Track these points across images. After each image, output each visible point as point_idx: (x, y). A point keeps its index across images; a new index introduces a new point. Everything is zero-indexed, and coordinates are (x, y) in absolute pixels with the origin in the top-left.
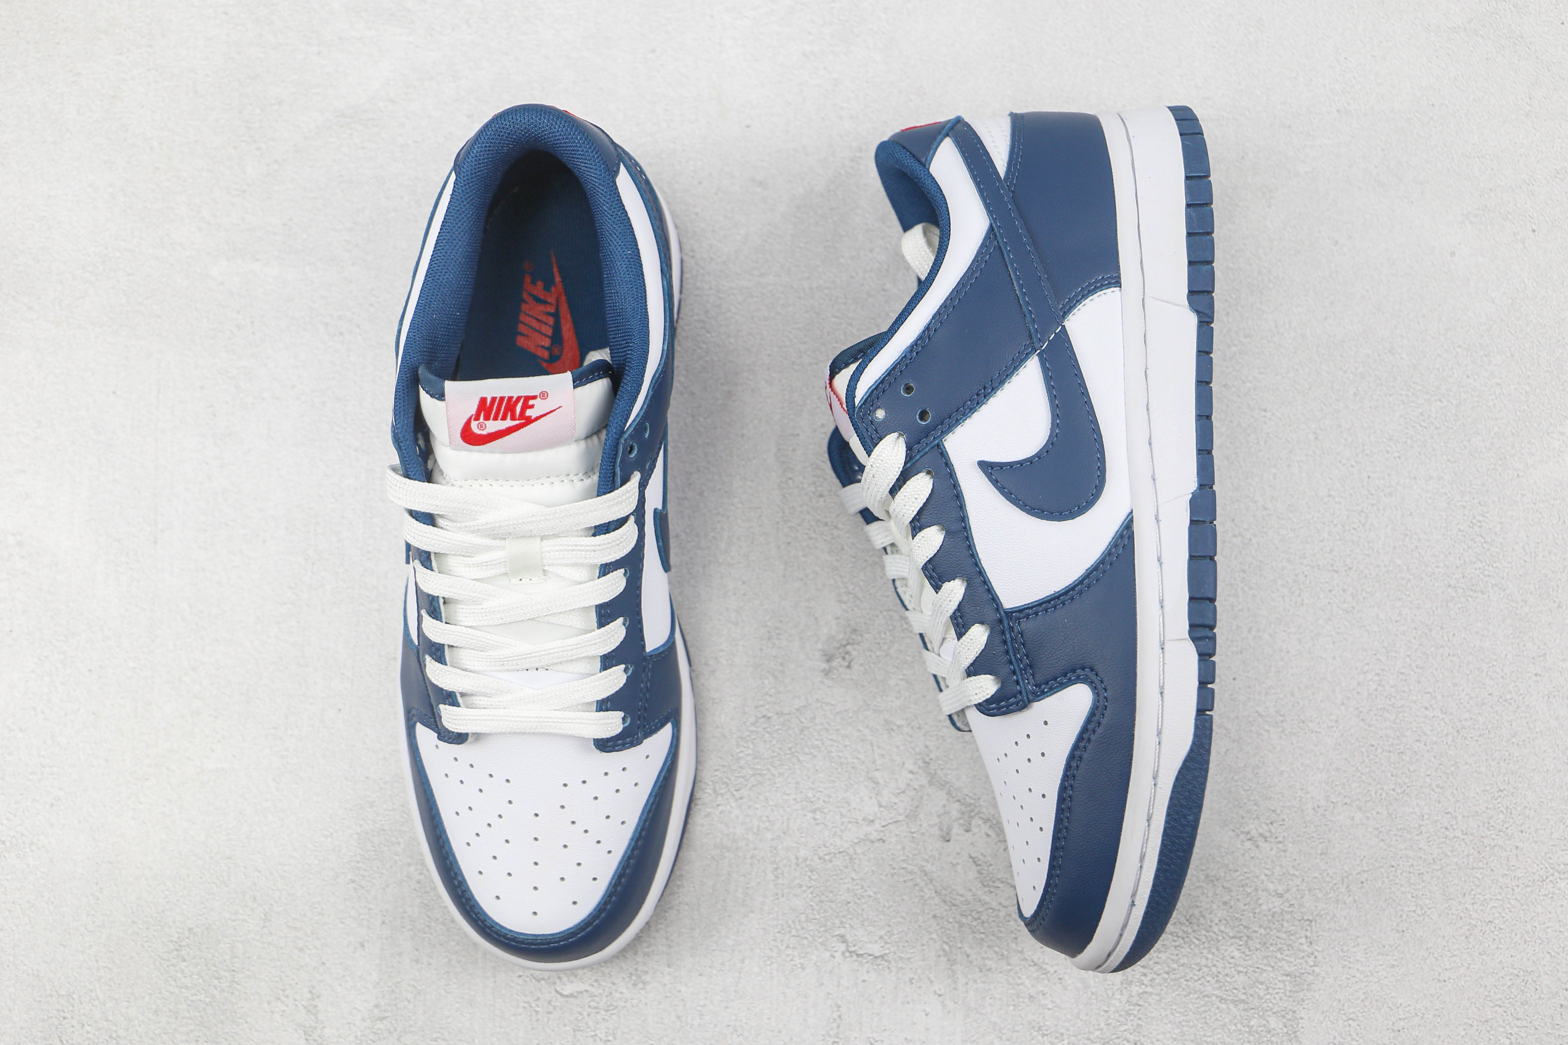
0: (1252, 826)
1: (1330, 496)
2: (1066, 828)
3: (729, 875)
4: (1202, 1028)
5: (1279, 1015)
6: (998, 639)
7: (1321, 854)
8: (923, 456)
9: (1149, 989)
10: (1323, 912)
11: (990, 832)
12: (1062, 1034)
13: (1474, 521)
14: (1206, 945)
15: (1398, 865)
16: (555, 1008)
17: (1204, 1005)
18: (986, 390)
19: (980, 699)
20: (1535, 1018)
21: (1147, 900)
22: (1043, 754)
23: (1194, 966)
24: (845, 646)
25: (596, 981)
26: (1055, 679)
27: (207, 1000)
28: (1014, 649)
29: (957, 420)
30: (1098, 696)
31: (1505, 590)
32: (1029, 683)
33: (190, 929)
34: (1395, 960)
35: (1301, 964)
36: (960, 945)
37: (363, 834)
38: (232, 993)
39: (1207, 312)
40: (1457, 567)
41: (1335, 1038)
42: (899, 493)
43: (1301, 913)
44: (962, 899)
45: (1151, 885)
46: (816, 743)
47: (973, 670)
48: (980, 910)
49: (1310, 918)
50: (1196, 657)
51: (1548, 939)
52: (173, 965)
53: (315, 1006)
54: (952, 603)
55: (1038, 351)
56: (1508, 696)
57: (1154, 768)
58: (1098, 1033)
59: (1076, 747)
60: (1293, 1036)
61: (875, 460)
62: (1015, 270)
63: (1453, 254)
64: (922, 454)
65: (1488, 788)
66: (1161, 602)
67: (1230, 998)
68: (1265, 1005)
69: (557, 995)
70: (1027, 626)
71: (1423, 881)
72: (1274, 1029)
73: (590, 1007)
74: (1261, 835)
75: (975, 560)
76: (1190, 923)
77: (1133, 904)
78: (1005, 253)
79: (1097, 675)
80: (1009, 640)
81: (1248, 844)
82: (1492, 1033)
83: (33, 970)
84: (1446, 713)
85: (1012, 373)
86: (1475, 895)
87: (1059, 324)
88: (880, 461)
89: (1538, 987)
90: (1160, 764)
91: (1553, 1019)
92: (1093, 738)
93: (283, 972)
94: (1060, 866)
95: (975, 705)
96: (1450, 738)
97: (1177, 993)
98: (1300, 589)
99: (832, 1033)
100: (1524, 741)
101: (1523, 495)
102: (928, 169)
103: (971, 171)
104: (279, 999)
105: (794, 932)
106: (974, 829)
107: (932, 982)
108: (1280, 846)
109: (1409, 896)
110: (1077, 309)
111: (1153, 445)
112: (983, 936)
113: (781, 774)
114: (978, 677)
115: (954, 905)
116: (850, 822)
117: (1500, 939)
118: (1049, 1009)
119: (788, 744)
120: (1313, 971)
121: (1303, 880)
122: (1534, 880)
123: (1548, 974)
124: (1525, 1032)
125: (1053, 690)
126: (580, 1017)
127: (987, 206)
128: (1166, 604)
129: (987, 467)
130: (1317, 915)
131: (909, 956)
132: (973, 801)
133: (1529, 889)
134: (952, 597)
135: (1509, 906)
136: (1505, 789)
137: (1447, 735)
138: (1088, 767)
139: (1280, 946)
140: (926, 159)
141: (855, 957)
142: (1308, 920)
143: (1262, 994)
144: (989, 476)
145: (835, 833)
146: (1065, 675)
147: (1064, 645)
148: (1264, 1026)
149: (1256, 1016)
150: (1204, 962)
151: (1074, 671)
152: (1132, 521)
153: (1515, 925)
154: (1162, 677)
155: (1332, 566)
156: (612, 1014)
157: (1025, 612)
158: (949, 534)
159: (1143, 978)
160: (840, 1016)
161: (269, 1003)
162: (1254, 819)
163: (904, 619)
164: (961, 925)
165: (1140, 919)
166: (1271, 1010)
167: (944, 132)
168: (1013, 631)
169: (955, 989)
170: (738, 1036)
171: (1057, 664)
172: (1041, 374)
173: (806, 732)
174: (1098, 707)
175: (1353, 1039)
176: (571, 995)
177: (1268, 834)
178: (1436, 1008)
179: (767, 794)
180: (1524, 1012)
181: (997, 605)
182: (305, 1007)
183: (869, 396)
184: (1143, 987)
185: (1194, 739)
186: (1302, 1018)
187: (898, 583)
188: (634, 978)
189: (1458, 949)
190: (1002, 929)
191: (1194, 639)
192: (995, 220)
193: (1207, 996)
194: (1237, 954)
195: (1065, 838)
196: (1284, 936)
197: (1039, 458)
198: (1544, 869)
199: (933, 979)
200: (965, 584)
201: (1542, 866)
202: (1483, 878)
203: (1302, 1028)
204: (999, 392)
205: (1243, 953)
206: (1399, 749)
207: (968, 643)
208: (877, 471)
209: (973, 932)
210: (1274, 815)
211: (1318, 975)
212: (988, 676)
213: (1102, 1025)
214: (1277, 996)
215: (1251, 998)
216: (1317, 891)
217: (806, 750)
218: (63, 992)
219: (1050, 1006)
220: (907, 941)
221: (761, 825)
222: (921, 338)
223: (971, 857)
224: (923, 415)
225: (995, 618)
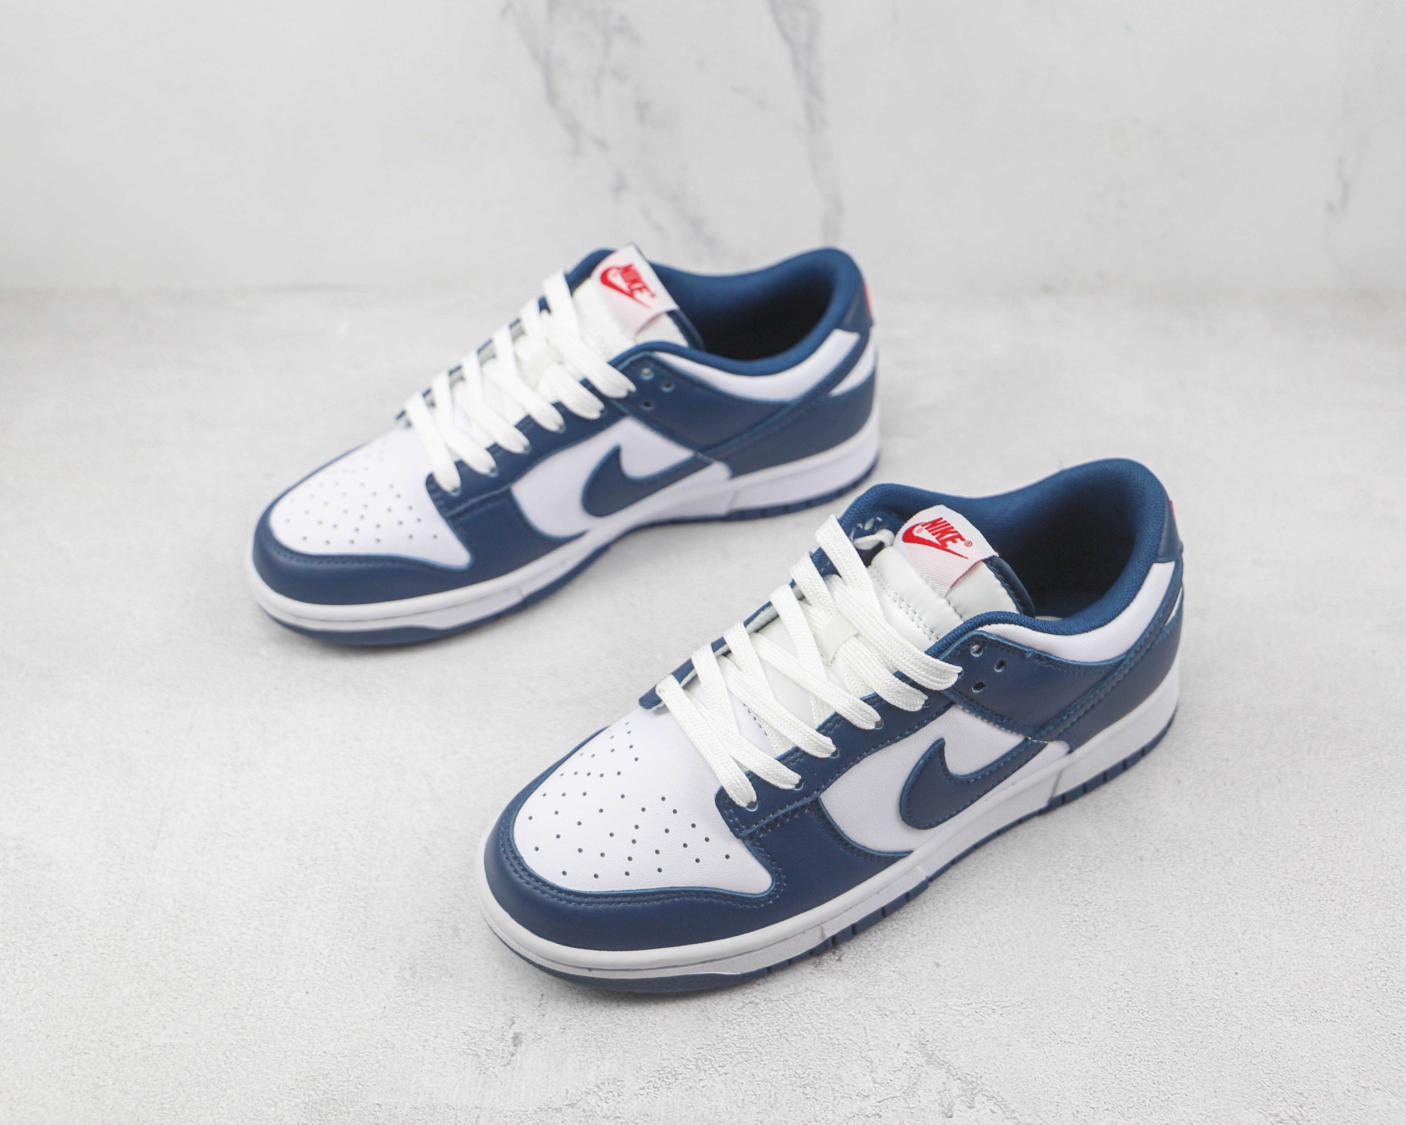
0: (1280, 1109)
37: (310, 1104)
46: (806, 1025)
98: (1288, 899)
106: (978, 1105)
113: (769, 1053)
116: (842, 1097)
119: (776, 1026)
132: (974, 1079)
145: (827, 1107)
162: (1281, 1102)
173: (795, 1017)
179: (753, 1070)
210: (1302, 1098)
217: (796, 1032)
221: (747, 1098)
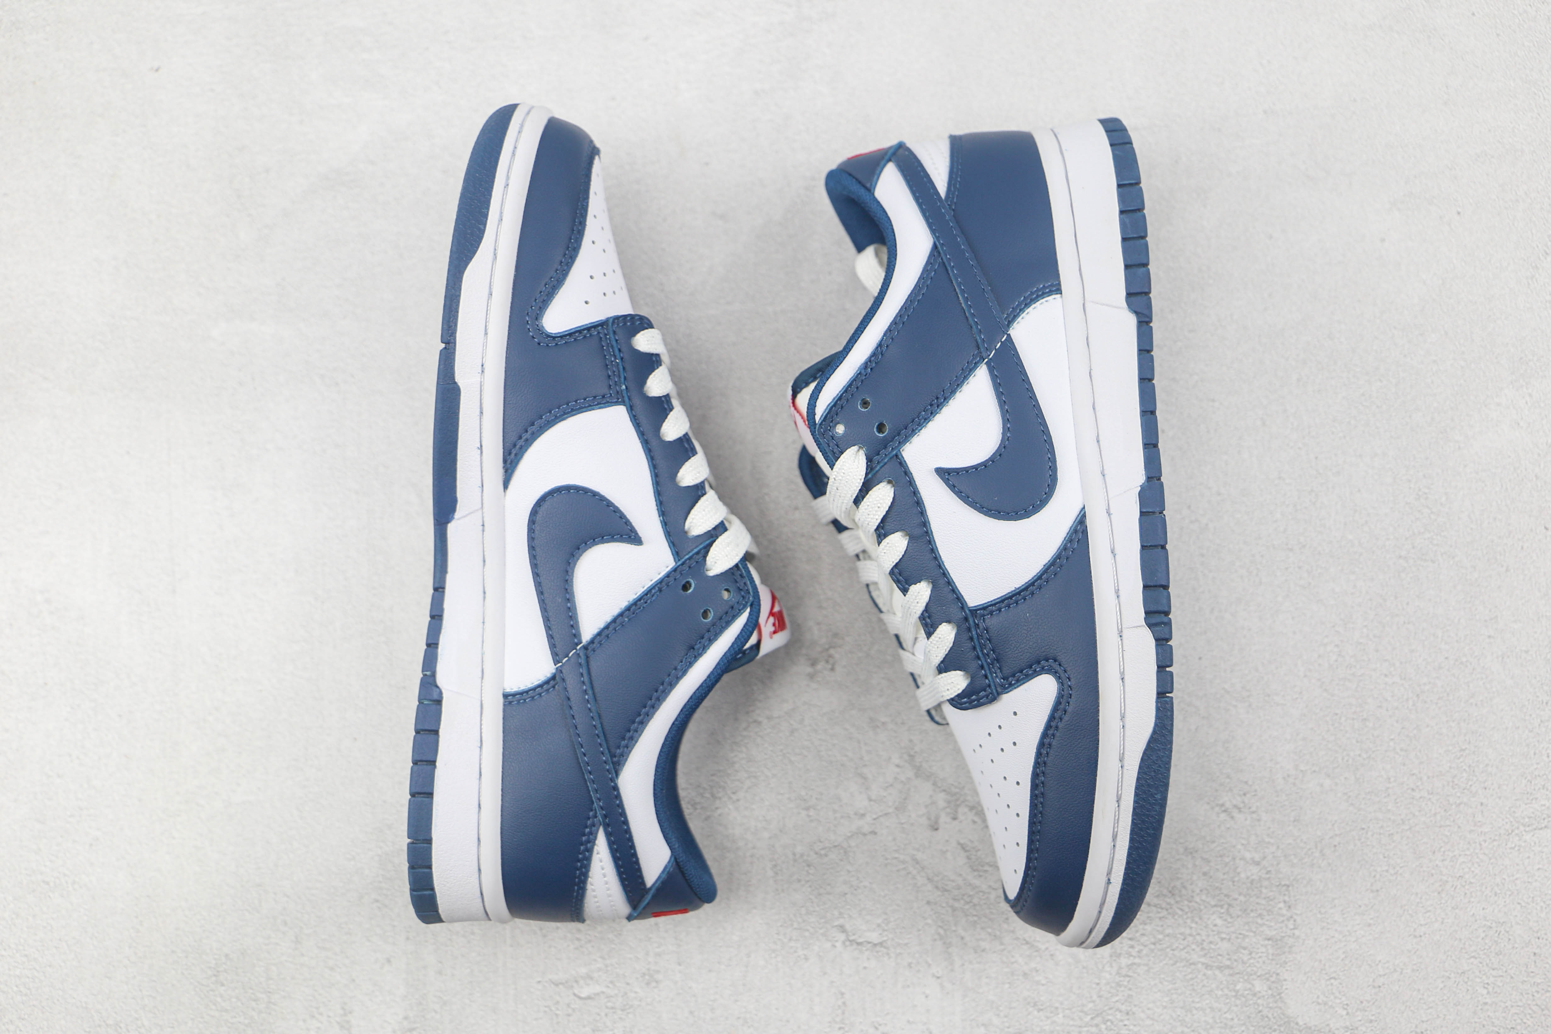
0: (1225, 799)
1: (1280, 478)
2: (1041, 813)
3: (731, 874)
4: (1191, 994)
5: (1264, 978)
6: (965, 636)
7: (1294, 821)
8: (883, 466)
9: (1137, 960)
10: (1299, 877)
11: (976, 819)
12: (1057, 1008)
13: (1420, 493)
14: (1189, 915)
15: (1369, 827)
16: (574, 1010)
17: (1191, 973)
18: (939, 401)
19: (952, 694)
20: (1510, 967)
21: (1122, 877)
22: (1015, 744)
23: (1179, 936)
24: (827, 650)
25: (612, 982)
26: (1021, 671)
27: (247, 1021)
28: (981, 645)
29: (913, 430)
30: (1063, 685)
31: (1453, 558)
32: (997, 676)
33: (227, 956)
34: (1372, 919)
35: (1281, 928)
36: (954, 928)
38: (270, 1014)
39: (1146, 312)
40: (1407, 539)
41: (1318, 997)
42: (862, 503)
43: (1279, 878)
44: (954, 884)
45: (1125, 863)
46: (806, 743)
47: (944, 667)
48: (971, 893)
49: (1287, 883)
50: (1153, 643)
51: (1517, 890)
52: (212, 990)
53: (348, 1022)
54: (919, 605)
55: (986, 360)
56: (1464, 660)
57: (1120, 751)
58: (1091, 1005)
59: (1045, 735)
60: (1278, 997)
61: (838, 473)
62: (959, 285)
63: (1383, 240)
64: (882, 464)
65: (1450, 748)
66: (1117, 592)
67: (1216, 964)
68: (1249, 970)
69: (575, 998)
70: (992, 622)
71: (1393, 842)
72: (1260, 992)
73: (607, 1007)
74: (1235, 806)
75: (939, 562)
76: (1173, 895)
77: (1109, 882)
78: (949, 268)
79: (1060, 665)
80: (975, 636)
81: (1223, 816)
82: (1469, 983)
83: (81, 1002)
84: (1405, 679)
85: (963, 382)
86: (1444, 852)
87: (1004, 333)
88: (842, 474)
89: (1510, 937)
90: (1126, 747)
91: (1527, 967)
92: (1060, 725)
93: (316, 991)
94: (1037, 849)
95: (948, 700)
96: (1411, 703)
97: (1164, 962)
99: (838, 1019)
100: (1482, 701)
101: (1465, 466)
102: (873, 194)
103: (913, 193)
104: (313, 1017)
105: (795, 925)
106: (961, 817)
107: (929, 965)
108: (1254, 816)
109: (1381, 857)
110: (1021, 317)
111: (1101, 442)
112: (975, 918)
114: (949, 673)
115: (946, 890)
116: (842, 817)
117: (1471, 893)
118: (1043, 985)
119: (779, 746)
120: (1294, 934)
121: (1278, 847)
122: (1500, 834)
123: (1520, 924)
124: (1501, 981)
125: (1020, 682)
126: (598, 1018)
127: (930, 225)
128: (1121, 593)
129: (944, 474)
130: (1294, 880)
131: (906, 941)
132: (957, 790)
133: (1495, 843)
134: (920, 599)
135: (1478, 860)
136: (1466, 748)
137: (1407, 700)
138: (1057, 754)
139: (1259, 912)
140: (871, 185)
141: (855, 946)
142: (1285, 885)
143: (1245, 959)
144: (946, 482)
145: (829, 828)
146: (1031, 667)
147: (1027, 639)
148: (1250, 989)
149: (1241, 980)
150: (1188, 931)
151: (1039, 662)
152: (1084, 516)
153: (1485, 878)
154: (1122, 663)
155: (1287, 544)
156: (628, 1013)
157: (988, 609)
158: (912, 539)
159: (1130, 950)
160: (844, 1003)
161: (304, 1021)
162: (1227, 791)
163: (881, 620)
164: (954, 910)
165: (1117, 896)
166: (1255, 974)
167: (887, 157)
168: (979, 628)
169: (952, 970)
170: (749, 1027)
171: (1022, 657)
172: (990, 381)
173: (796, 734)
174: (1063, 696)
175: (1336, 998)
176: (589, 998)
177: (1241, 805)
178: (1414, 963)
179: (763, 795)
180: (1499, 962)
181: (962, 604)
182: (338, 1023)
183: (828, 413)
184: (1132, 958)
185: (1156, 721)
186: (1285, 980)
187: (872, 588)
188: (647, 977)
189: (1432, 905)
190: (994, 911)
191: (1150, 626)
192: (938, 238)
193: (1193, 964)
194: (1219, 922)
195: (1040, 822)
196: (1263, 902)
197: (993, 462)
198: (1509, 823)
199: (931, 962)
200: (931, 586)
201: (1507, 820)
202: (1451, 835)
203: (1286, 989)
204: (951, 402)
205: (1225, 920)
206: (1362, 716)
207: (937, 641)
208: (840, 483)
209: (966, 915)
210: (1246, 786)
211: (1298, 937)
212: (958, 672)
213: (1095, 997)
214: (1260, 960)
215: (1235, 963)
216: (1292, 857)
217: (797, 751)
218: (110, 1022)
219: (1043, 982)
220: (904, 928)
221: (759, 825)
222: (874, 354)
223: (959, 844)
224: (881, 428)
225: (960, 617)
